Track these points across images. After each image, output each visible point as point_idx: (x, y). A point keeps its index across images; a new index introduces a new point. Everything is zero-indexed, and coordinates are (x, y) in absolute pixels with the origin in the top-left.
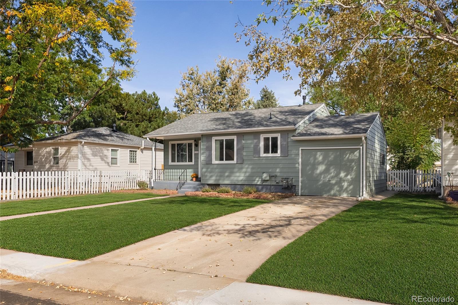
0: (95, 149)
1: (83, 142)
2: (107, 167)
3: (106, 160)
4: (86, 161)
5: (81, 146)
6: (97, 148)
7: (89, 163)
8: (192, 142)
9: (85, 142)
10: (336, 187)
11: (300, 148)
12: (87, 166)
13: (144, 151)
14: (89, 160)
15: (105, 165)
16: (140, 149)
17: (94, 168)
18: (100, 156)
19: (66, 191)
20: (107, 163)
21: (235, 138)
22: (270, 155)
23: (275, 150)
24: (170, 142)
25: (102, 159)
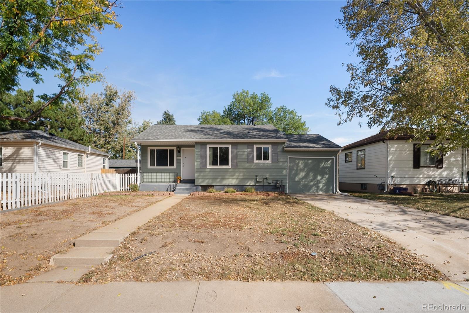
0: (49, 151)
1: (40, 144)
2: (59, 170)
3: (58, 162)
4: (40, 163)
5: (37, 147)
6: (50, 150)
7: (43, 165)
8: (175, 149)
9: (42, 144)
10: (314, 187)
11: (288, 157)
12: (41, 168)
13: (88, 156)
14: (42, 161)
15: (57, 167)
16: (86, 154)
17: (47, 171)
18: (54, 159)
19: (66, 195)
20: (58, 166)
21: (230, 146)
22: (262, 161)
23: (266, 158)
24: (148, 148)
25: (55, 162)
